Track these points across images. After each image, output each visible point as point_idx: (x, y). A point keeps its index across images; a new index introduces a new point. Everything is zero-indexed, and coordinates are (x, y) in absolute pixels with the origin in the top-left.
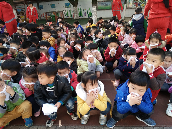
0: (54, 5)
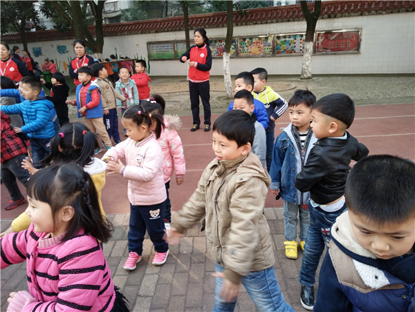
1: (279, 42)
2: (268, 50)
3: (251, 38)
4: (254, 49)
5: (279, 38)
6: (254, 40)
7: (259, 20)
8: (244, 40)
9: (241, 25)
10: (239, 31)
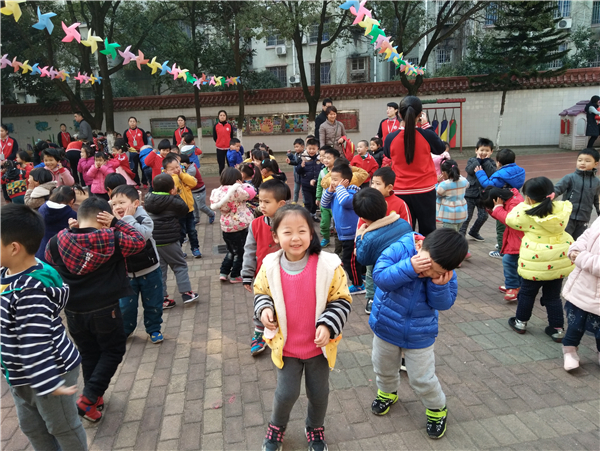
0: (46, 123)
1: (287, 121)
2: (278, 128)
3: (261, 117)
4: (264, 127)
5: (287, 117)
6: (264, 119)
7: (268, 100)
8: (255, 118)
9: (251, 104)
10: (249, 110)
